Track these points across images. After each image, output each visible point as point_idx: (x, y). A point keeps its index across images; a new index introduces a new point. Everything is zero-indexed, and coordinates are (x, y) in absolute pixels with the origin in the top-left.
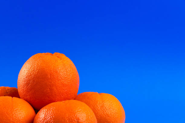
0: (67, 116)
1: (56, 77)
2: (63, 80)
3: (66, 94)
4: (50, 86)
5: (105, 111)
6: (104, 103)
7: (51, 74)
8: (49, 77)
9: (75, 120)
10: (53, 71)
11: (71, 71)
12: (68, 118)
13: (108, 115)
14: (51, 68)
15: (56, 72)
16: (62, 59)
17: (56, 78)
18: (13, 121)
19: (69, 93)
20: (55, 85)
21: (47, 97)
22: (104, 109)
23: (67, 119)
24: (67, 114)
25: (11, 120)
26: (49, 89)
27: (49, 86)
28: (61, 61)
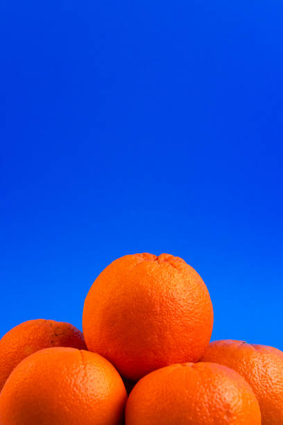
0: (206, 401)
1: (173, 311)
2: (186, 316)
3: (189, 348)
4: (160, 329)
5: (270, 387)
6: (268, 369)
7: (161, 304)
8: (159, 309)
9: (223, 409)
10: (166, 297)
11: (200, 297)
12: (207, 405)
13: (275, 395)
14: (163, 291)
15: (173, 300)
16: (183, 271)
17: (173, 313)
18: (88, 403)
19: (197, 344)
20: (170, 329)
21: (152, 353)
22: (267, 383)
23: (206, 407)
24: (206, 396)
25: (85, 401)
26: (158, 335)
27: (158, 330)
28: (181, 275)
